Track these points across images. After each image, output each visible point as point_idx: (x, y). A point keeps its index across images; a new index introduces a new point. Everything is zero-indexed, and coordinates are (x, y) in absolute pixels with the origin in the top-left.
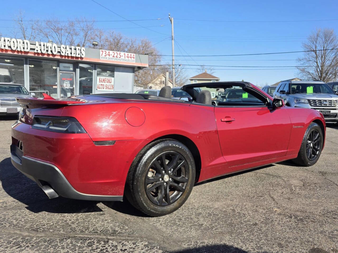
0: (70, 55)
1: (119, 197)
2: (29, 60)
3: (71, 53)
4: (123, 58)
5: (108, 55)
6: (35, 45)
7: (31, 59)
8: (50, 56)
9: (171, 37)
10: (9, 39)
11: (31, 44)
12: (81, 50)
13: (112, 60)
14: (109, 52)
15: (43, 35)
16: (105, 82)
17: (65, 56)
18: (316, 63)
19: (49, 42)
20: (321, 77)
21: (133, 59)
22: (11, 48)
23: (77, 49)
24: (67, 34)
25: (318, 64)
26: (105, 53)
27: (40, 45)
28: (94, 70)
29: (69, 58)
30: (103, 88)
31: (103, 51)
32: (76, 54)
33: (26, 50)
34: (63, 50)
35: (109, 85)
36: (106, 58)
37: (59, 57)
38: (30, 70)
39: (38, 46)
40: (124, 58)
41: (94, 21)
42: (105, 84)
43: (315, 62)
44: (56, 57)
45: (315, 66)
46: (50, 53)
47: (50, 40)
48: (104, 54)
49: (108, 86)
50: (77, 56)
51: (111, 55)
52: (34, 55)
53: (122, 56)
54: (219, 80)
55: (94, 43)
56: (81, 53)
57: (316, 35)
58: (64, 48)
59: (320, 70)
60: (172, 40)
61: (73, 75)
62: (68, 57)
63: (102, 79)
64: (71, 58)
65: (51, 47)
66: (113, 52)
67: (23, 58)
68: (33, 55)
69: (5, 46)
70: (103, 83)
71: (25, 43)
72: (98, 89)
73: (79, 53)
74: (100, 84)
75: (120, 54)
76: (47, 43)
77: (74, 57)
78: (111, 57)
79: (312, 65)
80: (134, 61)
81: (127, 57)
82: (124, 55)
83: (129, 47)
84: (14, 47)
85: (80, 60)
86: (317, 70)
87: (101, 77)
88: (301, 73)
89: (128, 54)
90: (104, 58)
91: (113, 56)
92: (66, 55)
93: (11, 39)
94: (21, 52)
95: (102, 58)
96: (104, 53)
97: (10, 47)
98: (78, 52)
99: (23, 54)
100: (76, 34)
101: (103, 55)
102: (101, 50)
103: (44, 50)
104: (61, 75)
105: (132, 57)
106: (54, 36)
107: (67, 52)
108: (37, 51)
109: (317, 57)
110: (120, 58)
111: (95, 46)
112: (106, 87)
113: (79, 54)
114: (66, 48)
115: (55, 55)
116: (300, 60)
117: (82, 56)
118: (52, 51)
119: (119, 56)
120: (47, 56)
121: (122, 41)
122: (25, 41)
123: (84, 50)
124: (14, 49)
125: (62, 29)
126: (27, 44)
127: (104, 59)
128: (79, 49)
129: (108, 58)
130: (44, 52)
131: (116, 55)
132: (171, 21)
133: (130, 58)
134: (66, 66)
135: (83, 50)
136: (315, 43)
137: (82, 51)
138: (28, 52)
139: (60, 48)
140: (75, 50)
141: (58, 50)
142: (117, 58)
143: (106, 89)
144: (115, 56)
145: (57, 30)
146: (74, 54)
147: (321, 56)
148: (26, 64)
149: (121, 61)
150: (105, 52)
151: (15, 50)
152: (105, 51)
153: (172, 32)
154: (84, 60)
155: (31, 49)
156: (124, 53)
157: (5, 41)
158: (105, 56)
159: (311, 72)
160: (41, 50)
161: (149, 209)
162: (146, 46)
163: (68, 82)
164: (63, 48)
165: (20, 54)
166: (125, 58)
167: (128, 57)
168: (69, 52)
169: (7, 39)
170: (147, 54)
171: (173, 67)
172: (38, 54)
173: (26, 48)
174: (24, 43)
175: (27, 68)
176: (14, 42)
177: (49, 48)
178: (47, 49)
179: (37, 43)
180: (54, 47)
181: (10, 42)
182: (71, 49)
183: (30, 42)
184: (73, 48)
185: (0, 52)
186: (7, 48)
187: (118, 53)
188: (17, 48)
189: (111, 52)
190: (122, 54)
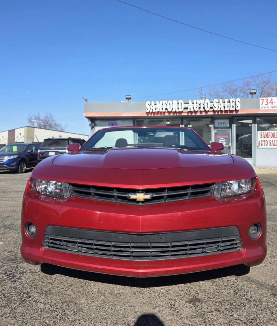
0: (223, 109)
2: (184, 120)
3: (224, 107)
5: (270, 103)
6: (188, 104)
8: (203, 113)
10: (166, 102)
11: (184, 104)
12: (235, 102)
14: (272, 99)
16: (269, 137)
17: (218, 111)
19: (202, 98)
22: (167, 110)
23: (231, 102)
26: (267, 102)
27: (193, 103)
28: (253, 124)
29: (223, 113)
30: (267, 145)
31: (263, 100)
32: (230, 107)
33: (180, 110)
34: (216, 105)
35: (275, 141)
36: (268, 107)
37: (212, 113)
39: (191, 105)
42: (268, 140)
44: (209, 114)
46: (202, 109)
47: (203, 97)
48: (265, 102)
49: (273, 142)
50: (232, 109)
51: (275, 102)
52: (188, 114)
55: (252, 91)
56: (236, 105)
58: (217, 102)
61: (229, 132)
62: (221, 111)
63: (264, 134)
64: (225, 113)
65: (204, 103)
67: (179, 119)
68: (186, 114)
69: (162, 109)
70: (265, 139)
71: (180, 104)
72: (259, 146)
73: (234, 105)
74: (261, 141)
76: (200, 100)
77: (228, 111)
78: (275, 104)
84: (170, 108)
85: (234, 113)
87: (263, 132)
92: (219, 109)
93: (168, 102)
94: (176, 112)
95: (262, 107)
96: (265, 101)
97: (166, 109)
98: (232, 104)
99: (178, 115)
102: (260, 98)
103: (197, 107)
104: (215, 133)
107: (220, 107)
108: (190, 109)
111: (252, 95)
112: (270, 143)
113: (233, 107)
114: (219, 102)
115: (208, 111)
117: (237, 109)
118: (204, 108)
120: (200, 113)
122: (180, 101)
123: (240, 101)
124: (170, 110)
126: (181, 104)
127: (265, 109)
128: (233, 101)
129: (270, 107)
130: (196, 109)
134: (222, 123)
137: (237, 103)
138: (182, 112)
139: (212, 104)
140: (229, 103)
141: (210, 105)
143: (270, 145)
146: (228, 107)
148: (182, 124)
150: (266, 100)
151: (171, 111)
152: (266, 99)
154: (239, 113)
155: (185, 108)
157: (162, 104)
158: (266, 105)
160: (193, 108)
163: (223, 140)
164: (216, 102)
165: (175, 115)
168: (222, 107)
169: (164, 102)
172: (191, 112)
173: (180, 108)
174: (178, 104)
176: (170, 104)
177: (202, 104)
178: (200, 106)
179: (190, 102)
180: (206, 103)
181: (167, 105)
182: (224, 102)
183: (183, 101)
184: (226, 100)
185: (159, 115)
186: (164, 110)
188: (172, 109)
189: (275, 99)
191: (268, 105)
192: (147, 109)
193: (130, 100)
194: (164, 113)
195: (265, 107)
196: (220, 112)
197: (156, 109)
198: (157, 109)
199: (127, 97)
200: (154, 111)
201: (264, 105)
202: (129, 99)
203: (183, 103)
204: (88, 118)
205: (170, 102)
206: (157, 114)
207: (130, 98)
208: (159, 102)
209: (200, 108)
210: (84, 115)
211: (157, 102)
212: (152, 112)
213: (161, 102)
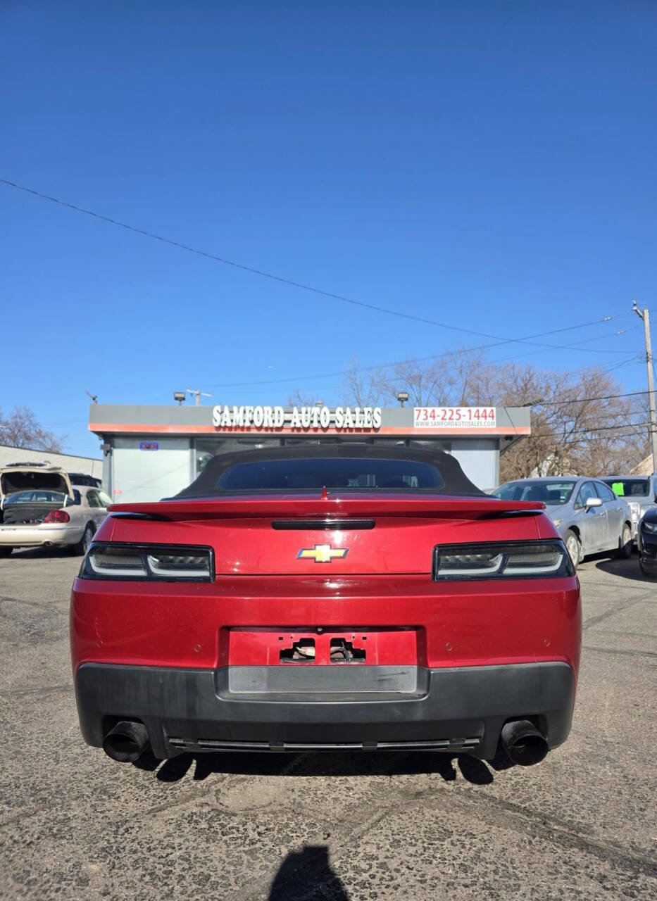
0: (351, 425)
3: (354, 422)
4: (466, 419)
5: (430, 416)
6: (292, 413)
8: (318, 430)
10: (252, 408)
11: (285, 413)
12: (373, 413)
13: (440, 427)
14: (434, 411)
17: (344, 429)
19: (316, 405)
21: (491, 418)
22: (254, 423)
23: (366, 413)
26: (425, 414)
27: (301, 413)
29: (352, 432)
31: (420, 411)
32: (363, 421)
33: (277, 424)
34: (340, 417)
36: (427, 424)
37: (334, 432)
39: (297, 415)
40: (468, 420)
44: (329, 432)
46: (315, 425)
47: (319, 402)
48: (422, 416)
50: (367, 425)
51: (438, 416)
52: (292, 432)
53: (464, 416)
55: (400, 396)
56: (373, 418)
58: (342, 412)
62: (349, 429)
64: (355, 432)
65: (319, 413)
66: (442, 410)
68: (289, 432)
69: (244, 421)
71: (276, 412)
73: (370, 419)
75: (459, 412)
76: (312, 408)
77: (360, 428)
78: (438, 419)
80: (492, 424)
81: (475, 416)
82: (467, 414)
85: (371, 433)
89: (478, 411)
91: (443, 419)
92: (345, 426)
93: (255, 408)
94: (270, 428)
95: (418, 424)
96: (422, 413)
97: (252, 422)
98: (367, 417)
99: (273, 433)
102: (415, 409)
103: (306, 421)
105: (488, 414)
107: (347, 421)
108: (295, 423)
110: (460, 421)
111: (402, 401)
113: (369, 422)
114: (345, 413)
115: (327, 428)
117: (377, 426)
118: (319, 422)
119: (455, 416)
120: (313, 431)
122: (277, 409)
123: (379, 413)
124: (258, 424)
126: (279, 413)
127: (422, 427)
128: (369, 412)
129: (430, 424)
130: (306, 425)
131: (449, 414)
133: (482, 419)
137: (376, 415)
138: (280, 428)
139: (334, 415)
140: (362, 415)
141: (329, 417)
142: (451, 421)
144: (447, 417)
146: (360, 422)
149: (462, 427)
150: (425, 412)
151: (261, 426)
152: (423, 410)
154: (380, 433)
155: (285, 422)
156: (468, 408)
157: (245, 412)
158: (424, 419)
160: (301, 421)
164: (340, 412)
165: (269, 432)
166: (470, 419)
167: (478, 417)
168: (350, 421)
169: (248, 408)
170: (529, 405)
172: (299, 429)
173: (276, 421)
174: (273, 412)
176: (258, 412)
177: (315, 416)
178: (312, 419)
179: (295, 410)
180: (323, 413)
181: (253, 413)
182: (355, 413)
183: (284, 408)
184: (357, 410)
185: (238, 432)
186: (248, 424)
187: (455, 409)
188: (263, 422)
189: (439, 411)
190: (464, 410)
191: (427, 421)
192: (216, 421)
193: (183, 402)
194: (249, 428)
195: (422, 424)
196: (347, 430)
197: (232, 421)
198: (234, 421)
199: (177, 395)
200: (229, 424)
201: (420, 419)
202: (180, 401)
203: (282, 412)
204: (98, 433)
205: (259, 408)
206: (236, 430)
207: (184, 399)
208: (239, 408)
209: (312, 422)
210: (89, 429)
211: (235, 409)
212: (226, 427)
213: (242, 409)
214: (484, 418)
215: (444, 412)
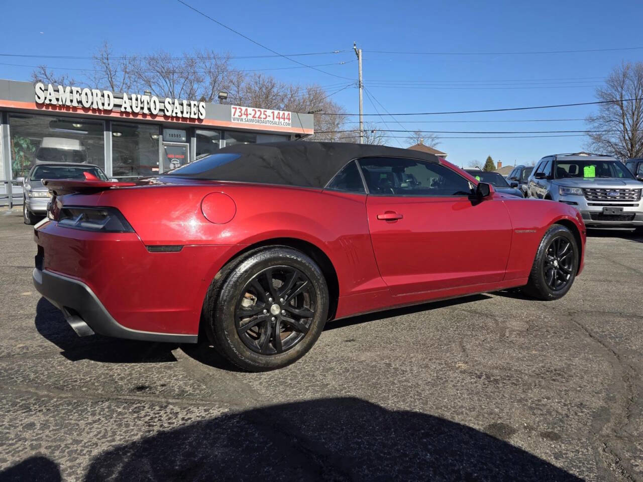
0: (180, 115)
1: (193, 336)
2: (113, 125)
3: (182, 112)
4: (270, 119)
5: (244, 114)
6: (122, 98)
7: (115, 123)
8: (147, 116)
9: (358, 83)
10: (79, 89)
11: (114, 97)
12: (198, 106)
13: (251, 123)
14: (246, 110)
15: (143, 82)
17: (172, 117)
18: (621, 125)
19: (145, 93)
20: (632, 150)
21: (288, 120)
22: (82, 104)
23: (192, 106)
24: (182, 80)
25: (626, 126)
26: (240, 112)
27: (131, 99)
28: (221, 140)
29: (179, 121)
31: (236, 108)
32: (190, 113)
33: (106, 107)
34: (169, 107)
36: (242, 120)
37: (162, 119)
38: (113, 141)
39: (127, 101)
40: (272, 120)
41: (228, 58)
43: (620, 122)
44: (157, 119)
45: (620, 130)
46: (146, 111)
47: (148, 91)
48: (238, 114)
50: (193, 116)
51: (250, 114)
52: (121, 115)
53: (269, 116)
54: (446, 156)
55: (221, 94)
56: (199, 111)
57: (621, 76)
58: (171, 103)
59: (629, 138)
60: (360, 87)
61: (186, 150)
62: (177, 118)
64: (182, 121)
65: (149, 101)
66: (253, 110)
67: (102, 121)
68: (118, 115)
69: (72, 101)
71: (106, 96)
73: (196, 111)
75: (265, 113)
76: (141, 96)
77: (187, 118)
78: (250, 117)
79: (614, 129)
80: (289, 124)
81: (277, 118)
82: (272, 115)
83: (286, 101)
84: (87, 102)
85: (197, 123)
86: (624, 138)
88: (594, 143)
89: (279, 113)
90: (238, 120)
91: (254, 117)
92: (174, 115)
93: (82, 90)
94: (99, 110)
95: (234, 119)
96: (238, 110)
97: (80, 102)
98: (194, 109)
99: (102, 115)
100: (199, 81)
101: (236, 115)
102: (232, 106)
103: (137, 107)
104: (165, 149)
105: (286, 117)
106: (161, 84)
107: (175, 111)
108: (125, 108)
109: (623, 115)
110: (266, 120)
111: (222, 99)
113: (195, 114)
114: (173, 104)
115: (156, 115)
116: (593, 120)
117: (201, 117)
118: (149, 109)
119: (263, 116)
120: (143, 117)
121: (275, 90)
122: (106, 93)
123: (205, 107)
124: (87, 105)
125: (174, 72)
126: (109, 97)
127: (238, 122)
128: (195, 105)
129: (244, 120)
130: (137, 110)
131: (258, 114)
132: (357, 54)
133: (282, 120)
134: (175, 134)
135: (203, 107)
136: (620, 89)
137: (201, 108)
138: (110, 111)
139: (163, 104)
140: (189, 108)
141: (159, 106)
142: (260, 119)
144: (257, 116)
145: (167, 74)
146: (187, 113)
147: (631, 112)
148: (108, 130)
149: (267, 124)
150: (240, 110)
151: (89, 108)
152: (239, 108)
153: (359, 74)
154: (203, 123)
155: (115, 106)
156: (272, 111)
157: (71, 92)
158: (239, 116)
159: (613, 140)
160: (131, 107)
161: (243, 358)
162: (316, 98)
163: (177, 161)
164: (169, 103)
165: (97, 114)
166: (274, 119)
167: (279, 118)
168: (179, 111)
169: (75, 89)
170: (313, 113)
171: (362, 135)
172: (127, 113)
173: (106, 104)
174: (103, 96)
175: (108, 138)
176: (86, 94)
177: (146, 103)
178: (142, 106)
179: (125, 96)
180: (153, 102)
181: (80, 94)
182: (182, 105)
183: (113, 93)
184: (185, 102)
185: (64, 111)
186: (75, 104)
187: (262, 110)
188: (92, 103)
189: (250, 110)
190: (269, 112)
191: (242, 117)
192: (39, 98)
194: (75, 108)
196: (175, 119)
197: (58, 100)
198: (60, 100)
200: (54, 102)
201: (236, 116)
205: (87, 90)
206: (60, 109)
208: (64, 88)
211: (60, 88)
212: (51, 105)
213: (68, 89)
214: (283, 120)
215: (254, 112)
